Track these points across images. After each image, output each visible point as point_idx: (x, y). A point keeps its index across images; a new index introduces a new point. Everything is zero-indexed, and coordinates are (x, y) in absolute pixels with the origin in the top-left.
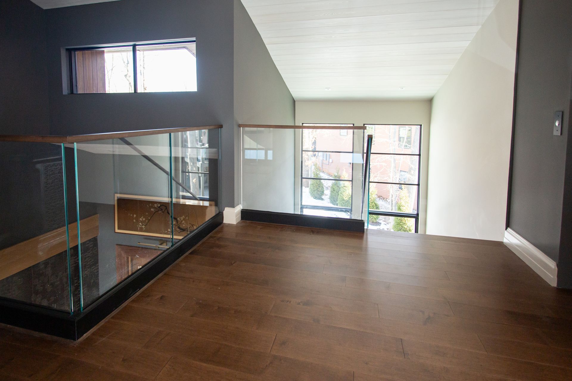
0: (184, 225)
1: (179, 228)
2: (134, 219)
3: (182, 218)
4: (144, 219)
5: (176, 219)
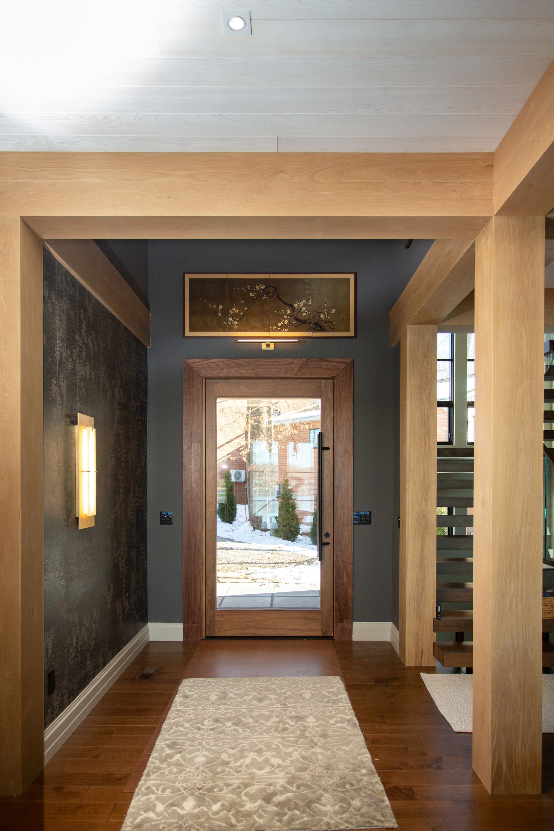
0: (304, 314)
1: (297, 319)
2: (220, 312)
3: (301, 304)
4: (237, 311)
5: (291, 306)
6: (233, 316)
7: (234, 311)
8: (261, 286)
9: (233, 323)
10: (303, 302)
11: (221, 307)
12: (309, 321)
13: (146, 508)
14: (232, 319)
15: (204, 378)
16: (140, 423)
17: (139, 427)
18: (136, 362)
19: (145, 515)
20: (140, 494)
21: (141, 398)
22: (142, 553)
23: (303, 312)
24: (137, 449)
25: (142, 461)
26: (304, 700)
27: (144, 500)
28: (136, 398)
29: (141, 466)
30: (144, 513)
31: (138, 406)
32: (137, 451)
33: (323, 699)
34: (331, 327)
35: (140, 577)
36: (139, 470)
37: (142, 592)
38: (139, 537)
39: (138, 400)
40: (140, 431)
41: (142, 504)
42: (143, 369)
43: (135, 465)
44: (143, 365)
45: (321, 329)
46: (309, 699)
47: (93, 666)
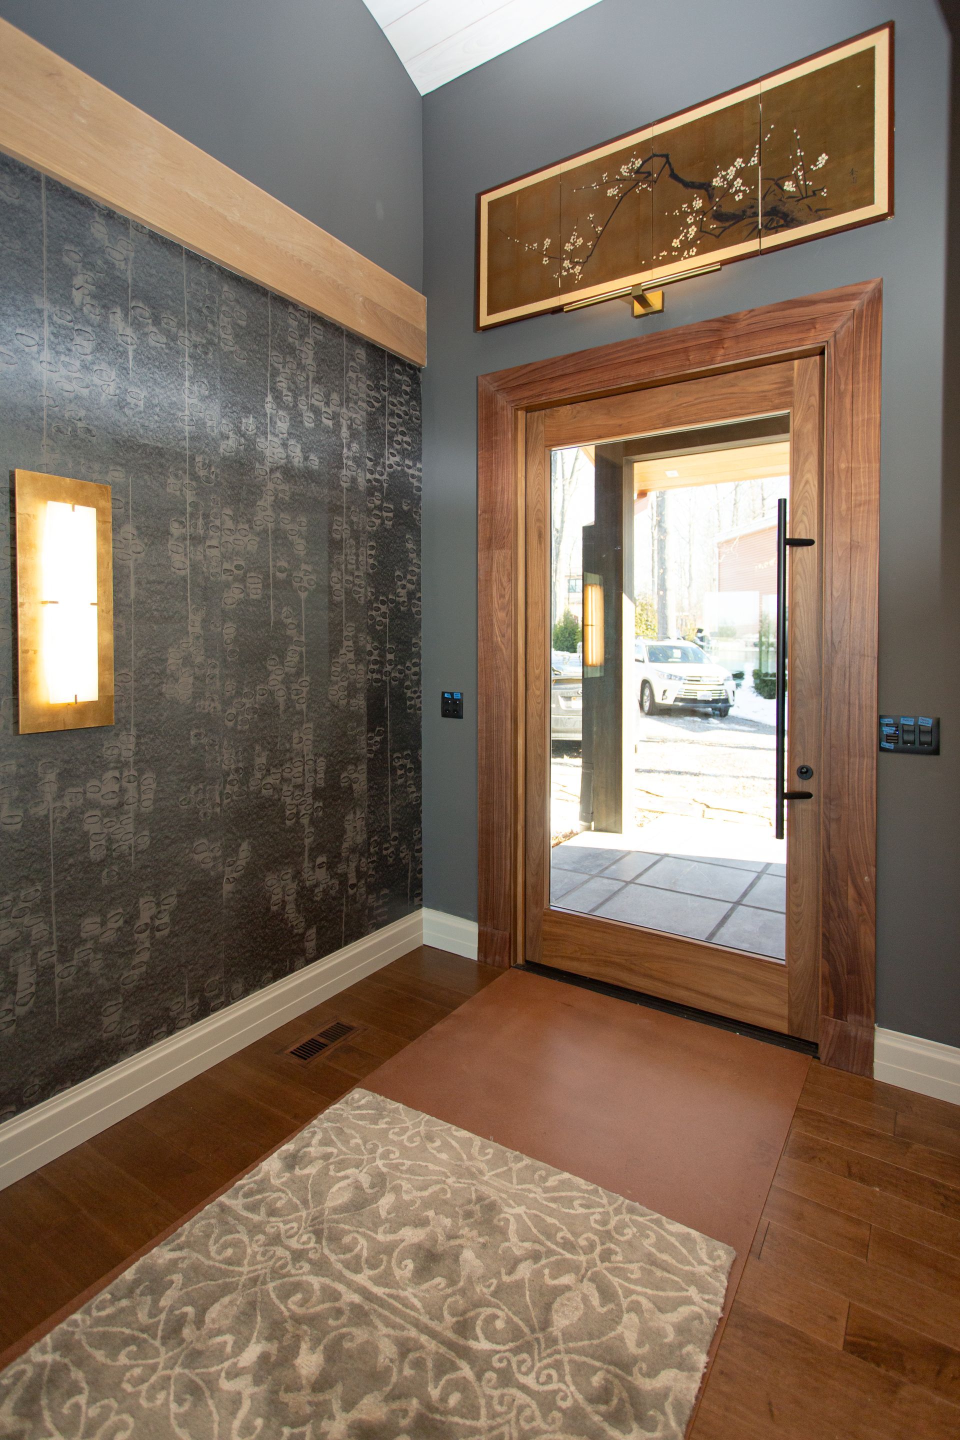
0: (739, 197)
1: (719, 216)
2: (546, 256)
3: (732, 171)
4: (580, 241)
5: (705, 188)
6: (571, 256)
7: (573, 244)
8: (634, 163)
9: (572, 272)
10: (734, 166)
11: (547, 242)
12: (753, 210)
13: (418, 683)
14: (570, 262)
15: (521, 409)
16: (391, 515)
17: (383, 523)
18: (370, 392)
19: (412, 698)
20: (390, 657)
21: (391, 466)
22: (399, 772)
23: (737, 192)
24: (373, 566)
25: (399, 590)
26: (540, 1335)
27: (409, 669)
28: (370, 464)
29: (392, 601)
30: (409, 694)
31: (376, 480)
32: (371, 571)
33: (598, 1364)
34: (814, 209)
35: (387, 820)
36: (384, 608)
37: (397, 849)
38: (384, 741)
39: (378, 469)
40: (386, 530)
41: (397, 675)
42: (403, 408)
43: (362, 599)
44: (402, 400)
45: (785, 221)
46: (555, 1341)
47: (138, 1022)
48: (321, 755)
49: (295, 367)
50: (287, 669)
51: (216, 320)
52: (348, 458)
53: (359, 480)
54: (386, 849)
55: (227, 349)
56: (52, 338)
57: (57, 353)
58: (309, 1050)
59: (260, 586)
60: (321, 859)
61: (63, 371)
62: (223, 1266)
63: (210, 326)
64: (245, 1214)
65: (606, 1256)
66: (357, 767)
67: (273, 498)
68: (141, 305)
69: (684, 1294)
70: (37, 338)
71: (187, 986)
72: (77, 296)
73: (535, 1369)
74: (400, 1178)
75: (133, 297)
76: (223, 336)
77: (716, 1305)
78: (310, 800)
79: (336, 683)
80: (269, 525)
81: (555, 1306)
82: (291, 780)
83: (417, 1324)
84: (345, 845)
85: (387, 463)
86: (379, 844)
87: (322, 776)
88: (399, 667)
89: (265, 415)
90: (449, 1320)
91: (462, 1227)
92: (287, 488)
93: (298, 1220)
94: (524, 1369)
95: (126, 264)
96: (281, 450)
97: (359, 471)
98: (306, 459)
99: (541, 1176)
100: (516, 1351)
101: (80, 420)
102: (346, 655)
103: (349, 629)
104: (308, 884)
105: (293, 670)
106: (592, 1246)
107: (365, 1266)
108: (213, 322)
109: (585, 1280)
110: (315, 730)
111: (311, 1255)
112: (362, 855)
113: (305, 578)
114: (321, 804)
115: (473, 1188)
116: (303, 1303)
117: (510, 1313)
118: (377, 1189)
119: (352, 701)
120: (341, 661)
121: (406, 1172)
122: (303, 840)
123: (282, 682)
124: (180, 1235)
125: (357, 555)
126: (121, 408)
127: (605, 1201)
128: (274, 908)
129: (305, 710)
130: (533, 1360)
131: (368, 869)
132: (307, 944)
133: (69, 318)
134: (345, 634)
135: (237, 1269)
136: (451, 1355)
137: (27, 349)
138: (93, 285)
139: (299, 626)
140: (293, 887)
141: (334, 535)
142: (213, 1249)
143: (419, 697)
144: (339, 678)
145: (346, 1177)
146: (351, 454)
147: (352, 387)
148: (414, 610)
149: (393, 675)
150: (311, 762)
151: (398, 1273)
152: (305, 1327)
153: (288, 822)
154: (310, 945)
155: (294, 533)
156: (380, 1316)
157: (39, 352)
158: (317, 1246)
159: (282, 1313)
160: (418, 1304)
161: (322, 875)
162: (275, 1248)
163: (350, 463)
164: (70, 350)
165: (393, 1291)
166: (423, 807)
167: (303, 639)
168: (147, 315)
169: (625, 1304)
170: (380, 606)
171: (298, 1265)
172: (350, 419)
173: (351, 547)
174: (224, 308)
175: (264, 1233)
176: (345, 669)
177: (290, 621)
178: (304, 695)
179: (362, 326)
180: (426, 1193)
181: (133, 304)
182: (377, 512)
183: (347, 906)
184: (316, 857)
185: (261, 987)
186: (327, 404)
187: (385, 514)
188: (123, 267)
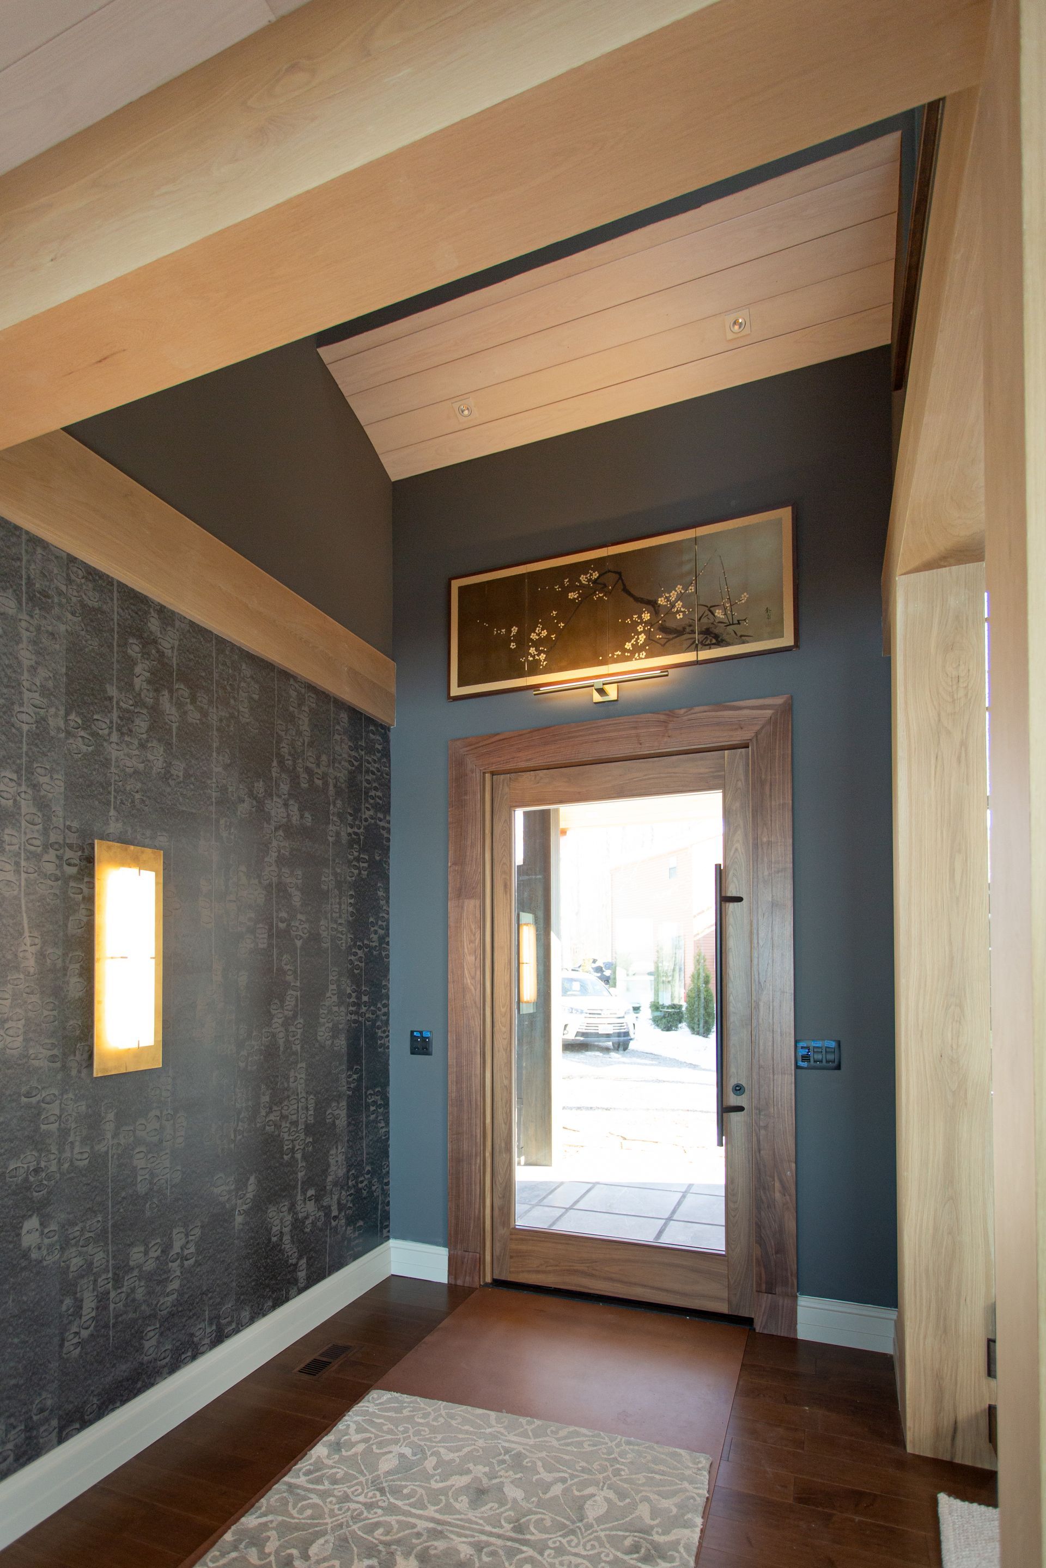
0: (680, 616)
1: (663, 630)
2: (513, 641)
3: (673, 595)
4: (544, 633)
5: (652, 604)
6: (536, 644)
7: (538, 635)
8: (591, 575)
9: (537, 657)
10: (676, 591)
11: (515, 630)
12: (691, 628)
13: (387, 1023)
14: (536, 650)
15: (488, 772)
16: (366, 865)
17: (360, 873)
18: (350, 752)
19: (382, 1037)
20: (365, 998)
21: (366, 820)
22: (372, 1108)
23: (678, 612)
24: (352, 914)
25: (372, 935)
26: (579, 1524)
27: (379, 1009)
28: (350, 818)
29: (367, 946)
30: (380, 1033)
31: (356, 834)
32: (351, 918)
33: (627, 1534)
34: (739, 634)
35: (362, 1154)
36: (360, 953)
37: (370, 1182)
38: (360, 1080)
39: (357, 823)
40: (363, 880)
41: (371, 1016)
42: (376, 765)
43: (344, 945)
44: (375, 758)
45: (717, 640)
46: (592, 1526)
47: (169, 1347)
48: (311, 1093)
49: (294, 734)
50: (286, 1013)
51: (236, 696)
52: (333, 814)
53: (342, 834)
54: (362, 1182)
55: (244, 720)
56: (119, 722)
57: (122, 734)
58: (315, 1367)
59: (266, 936)
60: (311, 1192)
61: (126, 750)
62: (309, 1521)
63: (232, 701)
64: (311, 1486)
65: (617, 1473)
66: (338, 1103)
67: (276, 854)
68: (182, 687)
69: (680, 1486)
70: (108, 723)
71: (207, 1312)
72: (138, 682)
73: (582, 1543)
74: (435, 1447)
75: (177, 680)
76: (242, 709)
77: (703, 1489)
78: (302, 1136)
79: (324, 1024)
80: (274, 879)
81: (586, 1506)
82: (288, 1116)
83: (482, 1532)
84: (330, 1179)
85: (364, 817)
86: (356, 1177)
87: (311, 1112)
88: (372, 1008)
89: (271, 778)
90: (508, 1526)
91: (499, 1471)
92: (287, 845)
93: (360, 1483)
94: (573, 1544)
95: (173, 652)
96: (283, 810)
97: (342, 825)
98: (302, 817)
99: (552, 1432)
100: (564, 1536)
101: (137, 792)
102: (331, 998)
103: (334, 973)
104: (300, 1216)
105: (291, 1013)
106: (604, 1469)
107: (429, 1505)
108: (234, 697)
109: (605, 1488)
110: (307, 1070)
111: (380, 1504)
112: (342, 1188)
113: (301, 927)
114: (311, 1140)
115: (500, 1446)
116: (387, 1533)
117: (553, 1516)
118: (418, 1456)
119: (336, 1041)
120: (327, 1003)
121: (439, 1442)
122: (297, 1174)
123: (282, 1025)
124: (260, 1508)
125: (340, 904)
126: (167, 779)
127: (607, 1440)
128: (274, 1239)
129: (299, 1050)
130: (578, 1539)
131: (347, 1201)
132: (299, 1274)
133: (131, 702)
134: (331, 978)
135: (321, 1521)
136: (517, 1545)
137: (101, 732)
138: (149, 672)
139: (295, 972)
140: (288, 1218)
141: (323, 886)
142: (294, 1513)
143: (388, 1036)
144: (325, 1020)
145: (391, 1452)
146: (336, 810)
147: (337, 748)
148: (384, 954)
149: (367, 1015)
150: (303, 1100)
151: (457, 1506)
152: (395, 1547)
153: (285, 1157)
154: (302, 1275)
155: (292, 885)
156: (452, 1532)
157: (109, 734)
158: (383, 1498)
159: (372, 1542)
160: (481, 1522)
161: (311, 1207)
162: (348, 1504)
163: (335, 819)
164: (131, 731)
165: (458, 1516)
166: (391, 1142)
167: (298, 984)
168: (186, 695)
169: (637, 1498)
170: (357, 951)
171: (372, 1512)
172: (336, 778)
173: (335, 896)
174: (243, 684)
175: (334, 1496)
176: (330, 1012)
177: (288, 967)
178: (298, 1036)
179: (347, 694)
180: (460, 1454)
181: (177, 687)
182: (356, 863)
183: (330, 1237)
184: (307, 1190)
185: (264, 1315)
186: (318, 765)
187: (362, 865)
188: (170, 655)
